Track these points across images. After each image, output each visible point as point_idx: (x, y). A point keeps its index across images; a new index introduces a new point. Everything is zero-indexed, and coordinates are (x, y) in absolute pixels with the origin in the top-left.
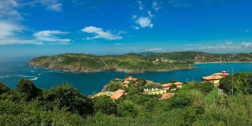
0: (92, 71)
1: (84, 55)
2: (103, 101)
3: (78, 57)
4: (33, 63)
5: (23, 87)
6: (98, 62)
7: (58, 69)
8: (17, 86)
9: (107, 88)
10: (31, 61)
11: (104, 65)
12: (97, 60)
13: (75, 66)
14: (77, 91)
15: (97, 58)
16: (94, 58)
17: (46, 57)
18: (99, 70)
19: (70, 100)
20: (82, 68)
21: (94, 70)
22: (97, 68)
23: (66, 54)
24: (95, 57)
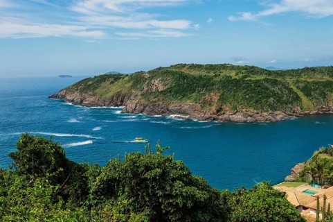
0: (258, 117)
1: (233, 68)
2: (260, 204)
3: (212, 74)
4: (76, 96)
5: (30, 160)
6: (276, 89)
7: (153, 111)
8: (12, 156)
9: (303, 175)
10: (69, 90)
11: (297, 98)
12: (275, 82)
13: (205, 102)
14: (182, 169)
15: (276, 77)
16: (262, 77)
17: (116, 77)
18: (280, 116)
19: (160, 193)
20: (227, 108)
21: (265, 116)
22: (274, 108)
23: (176, 66)
24: (269, 73)
